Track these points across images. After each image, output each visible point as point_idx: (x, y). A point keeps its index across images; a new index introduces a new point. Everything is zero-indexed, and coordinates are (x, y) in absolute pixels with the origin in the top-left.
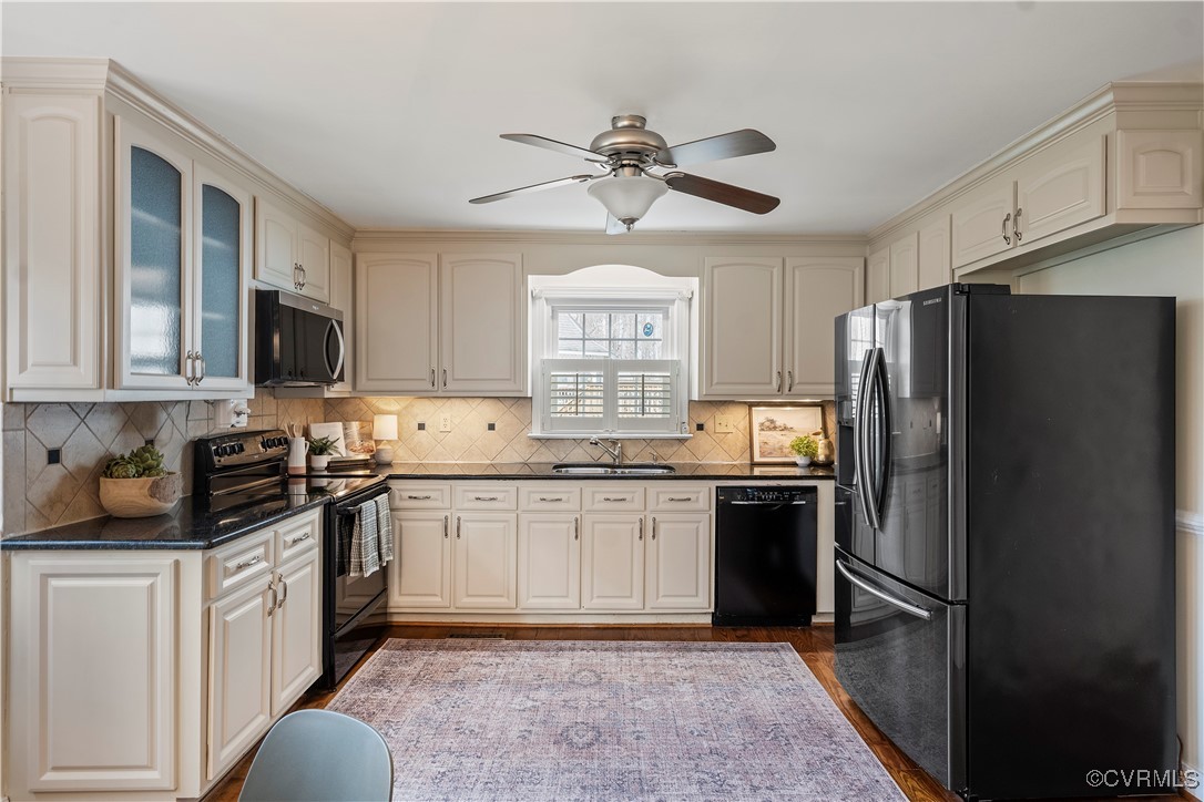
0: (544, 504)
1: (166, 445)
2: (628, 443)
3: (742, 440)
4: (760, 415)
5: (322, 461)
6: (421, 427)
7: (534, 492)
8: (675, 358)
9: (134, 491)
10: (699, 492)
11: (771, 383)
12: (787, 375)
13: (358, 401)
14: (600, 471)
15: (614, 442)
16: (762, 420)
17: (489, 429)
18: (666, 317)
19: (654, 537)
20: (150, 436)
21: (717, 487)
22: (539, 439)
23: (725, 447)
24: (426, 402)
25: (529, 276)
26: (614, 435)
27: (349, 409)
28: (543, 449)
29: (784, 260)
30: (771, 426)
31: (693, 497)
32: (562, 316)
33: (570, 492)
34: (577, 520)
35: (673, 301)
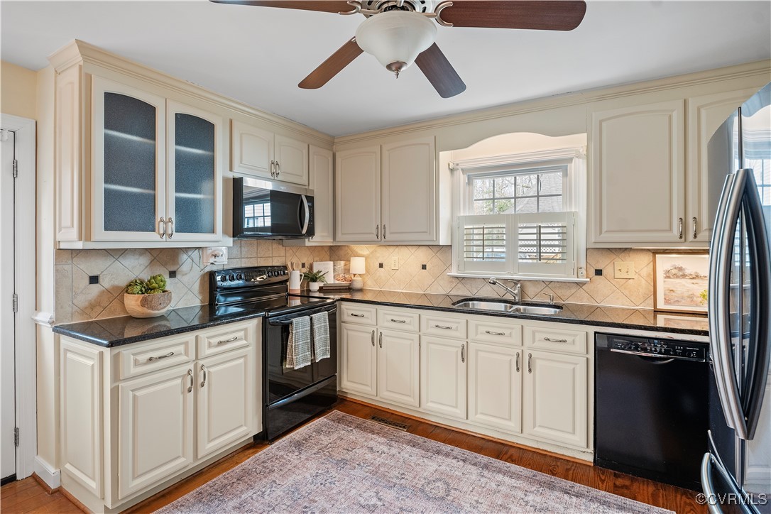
0: (437, 329)
1: (186, 274)
2: (528, 283)
3: (645, 286)
4: (664, 262)
5: (315, 286)
6: (381, 266)
7: (431, 320)
8: (573, 210)
9: (133, 303)
10: (576, 335)
11: (670, 229)
12: (691, 221)
13: (346, 247)
14: (500, 307)
15: (516, 282)
16: (668, 266)
17: (423, 268)
18: (566, 174)
19: (530, 370)
20: (173, 269)
21: (596, 333)
22: (457, 277)
23: (626, 292)
24: (384, 249)
25: (441, 153)
26: (515, 277)
27: (342, 253)
28: (460, 285)
29: (685, 102)
30: (680, 274)
31: (569, 339)
32: (478, 183)
33: (459, 323)
34: (463, 347)
35: (570, 160)
